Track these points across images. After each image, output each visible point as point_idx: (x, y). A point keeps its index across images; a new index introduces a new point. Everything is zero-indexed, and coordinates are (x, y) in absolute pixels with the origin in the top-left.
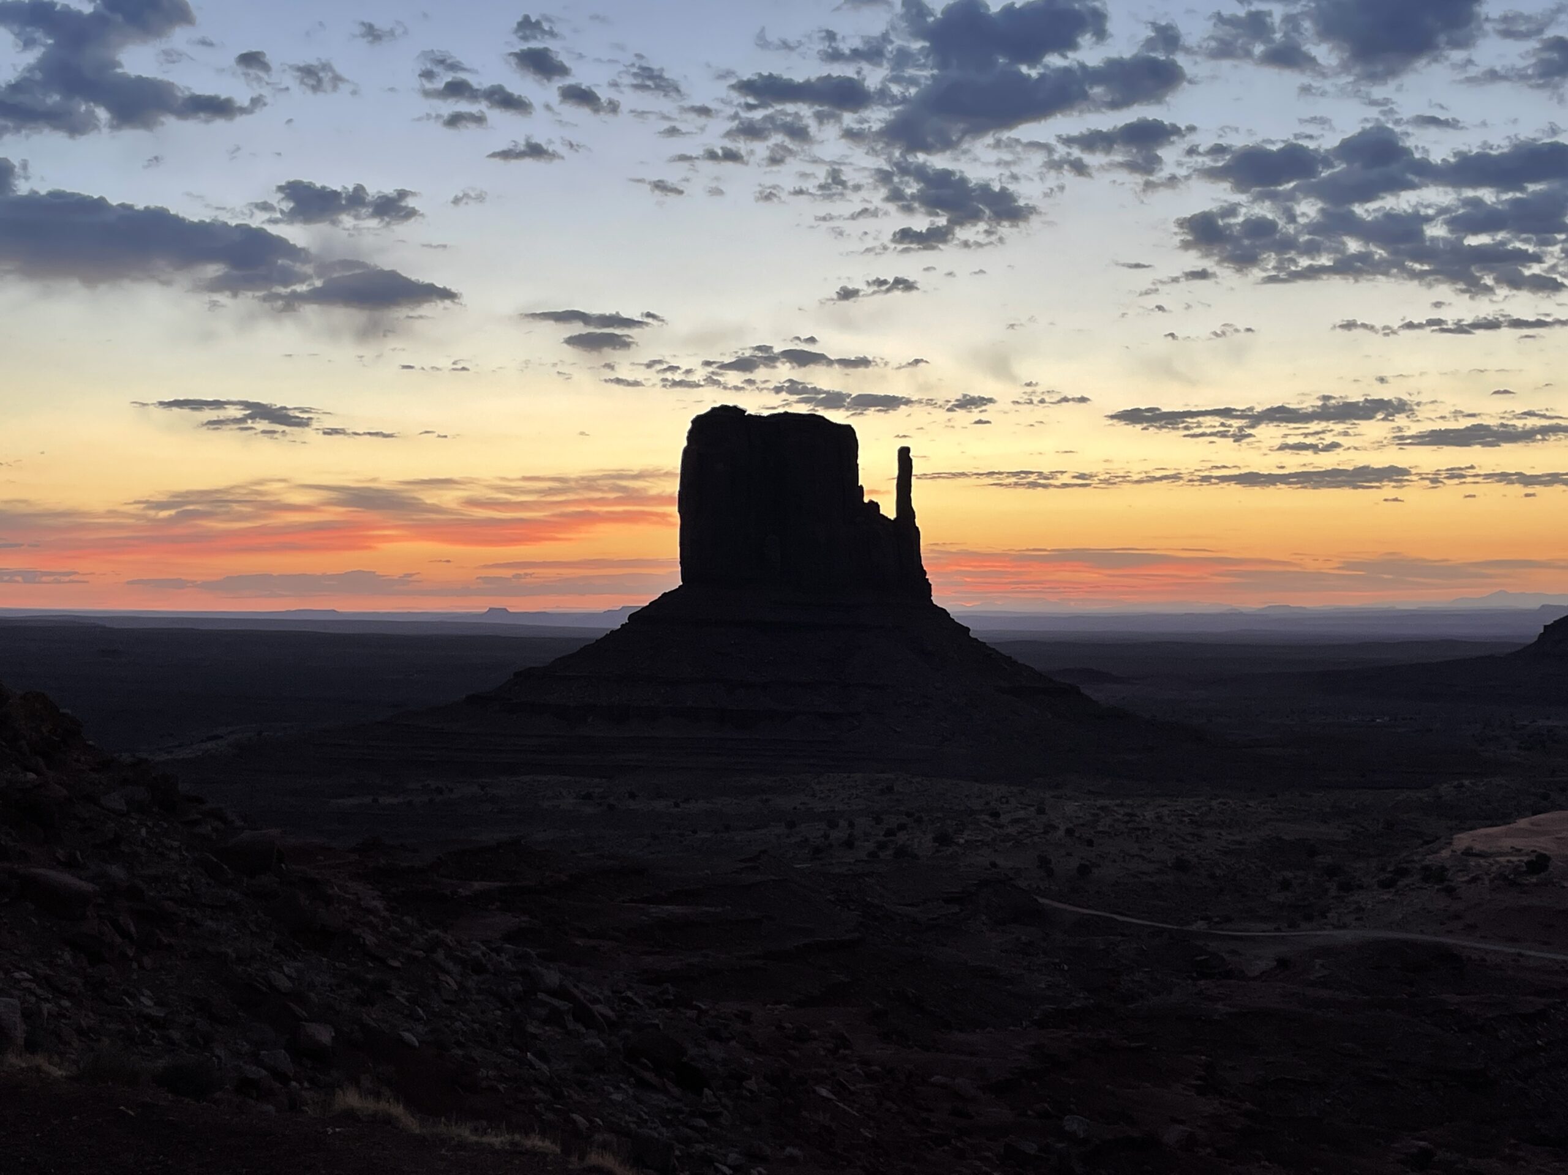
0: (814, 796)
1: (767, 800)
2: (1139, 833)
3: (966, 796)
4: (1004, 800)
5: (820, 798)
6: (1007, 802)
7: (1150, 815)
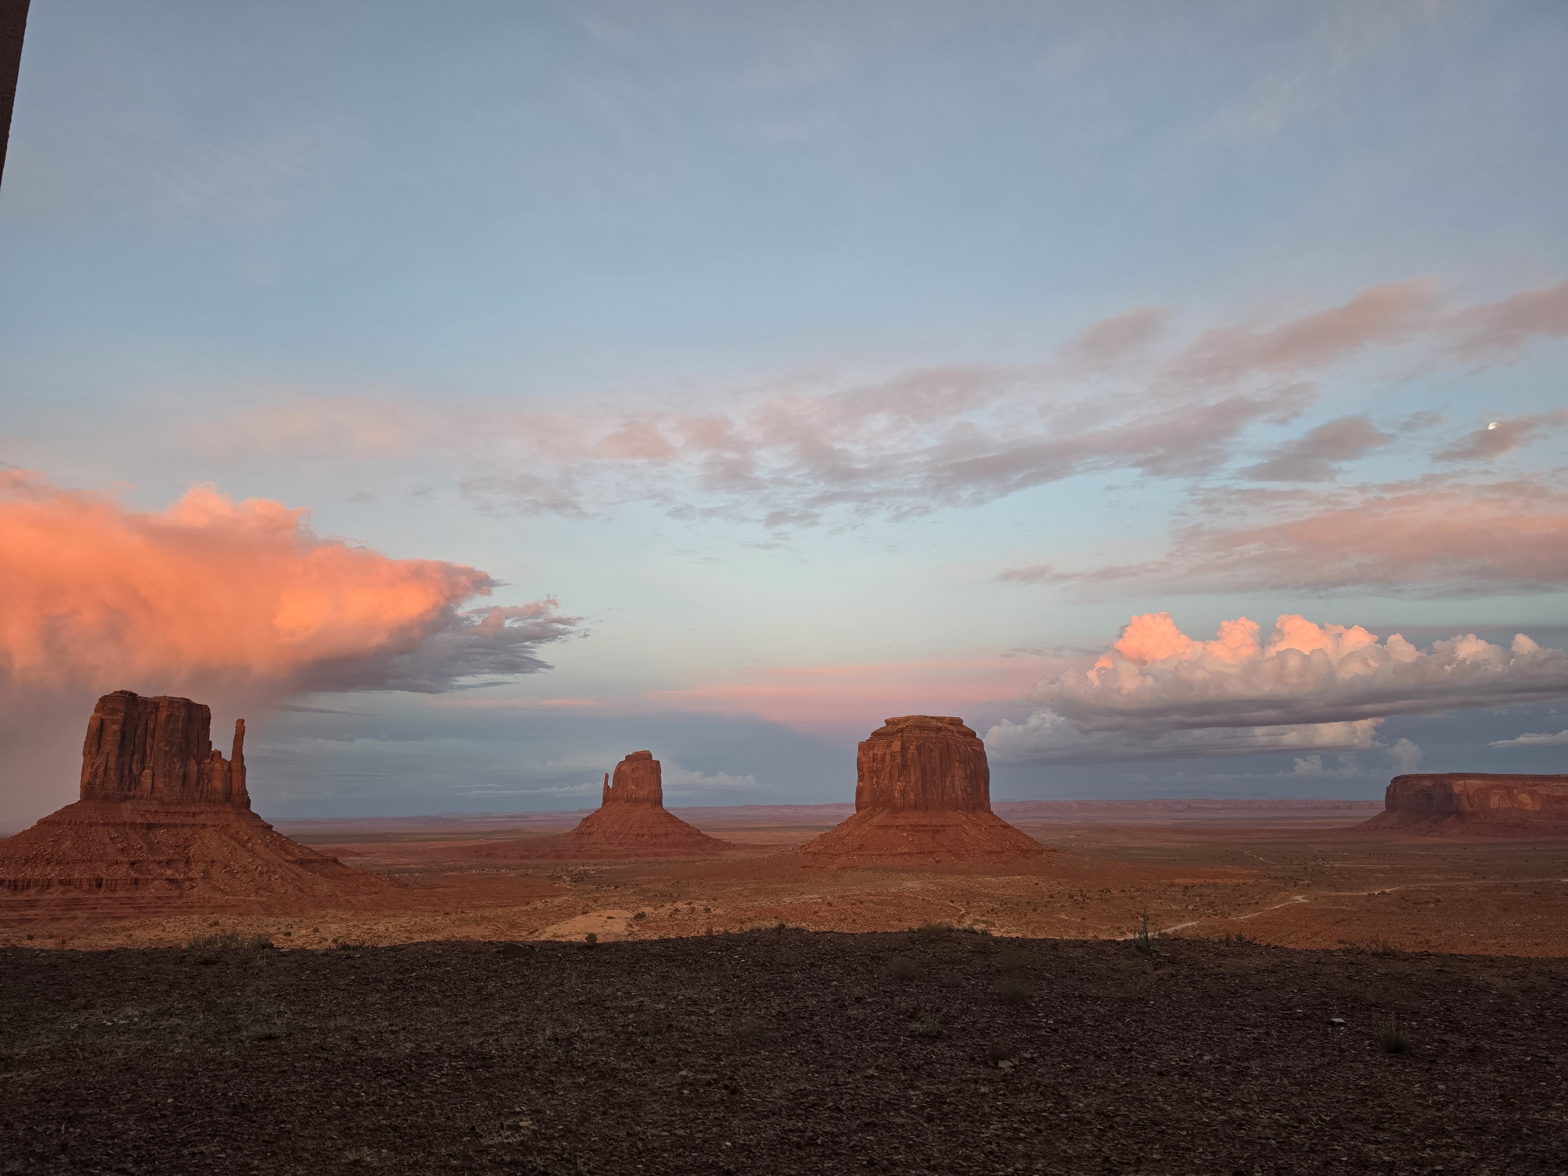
0: (164, 930)
1: (131, 935)
2: (376, 939)
3: (266, 925)
4: (289, 926)
5: (168, 932)
6: (291, 927)
7: (381, 928)
